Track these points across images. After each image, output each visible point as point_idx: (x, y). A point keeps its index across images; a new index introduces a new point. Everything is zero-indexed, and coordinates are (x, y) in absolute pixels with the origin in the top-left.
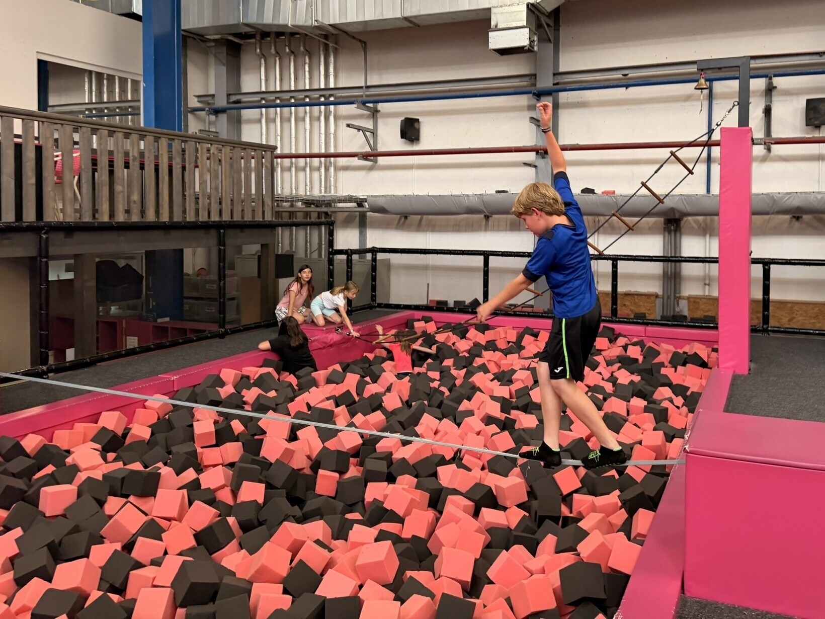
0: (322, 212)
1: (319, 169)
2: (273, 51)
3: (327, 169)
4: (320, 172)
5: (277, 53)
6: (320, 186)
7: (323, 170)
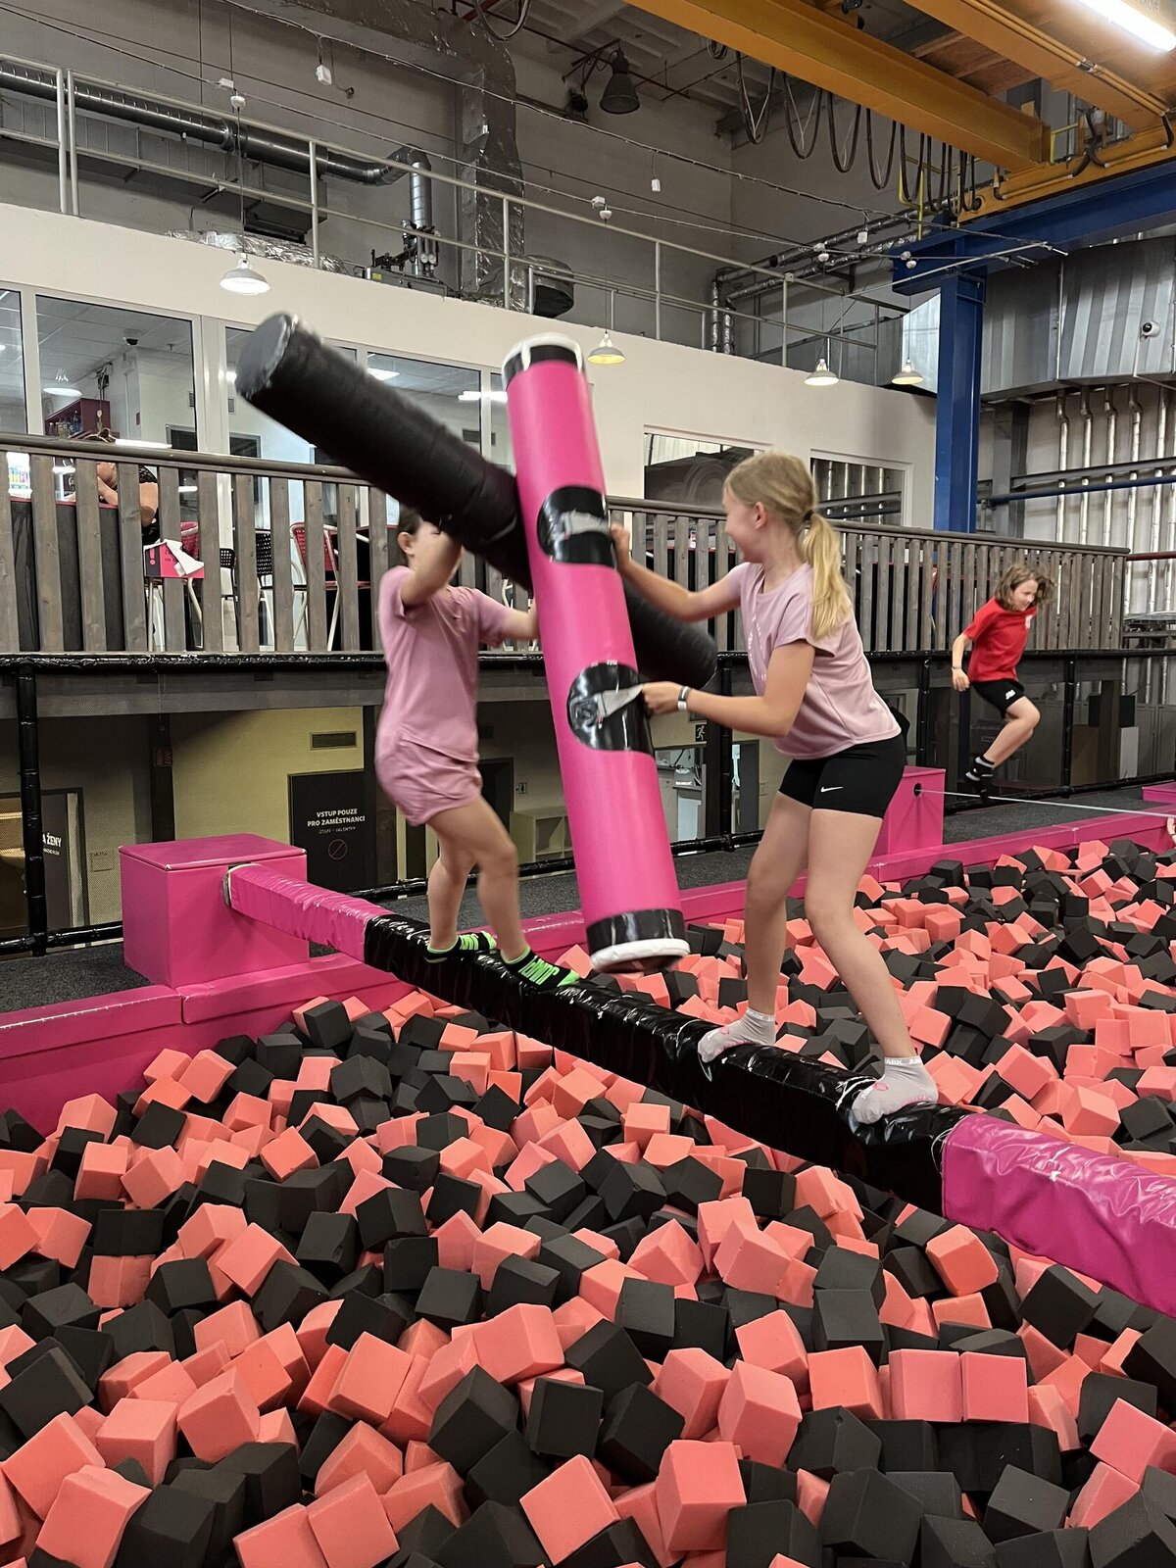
0: (1148, 638)
1: (1146, 575)
2: (1084, 412)
3: (1161, 575)
4: (1149, 581)
5: (1089, 412)
6: (1148, 601)
7: (1153, 577)
